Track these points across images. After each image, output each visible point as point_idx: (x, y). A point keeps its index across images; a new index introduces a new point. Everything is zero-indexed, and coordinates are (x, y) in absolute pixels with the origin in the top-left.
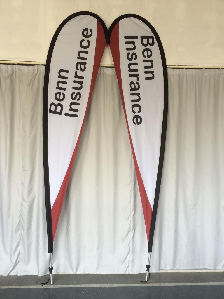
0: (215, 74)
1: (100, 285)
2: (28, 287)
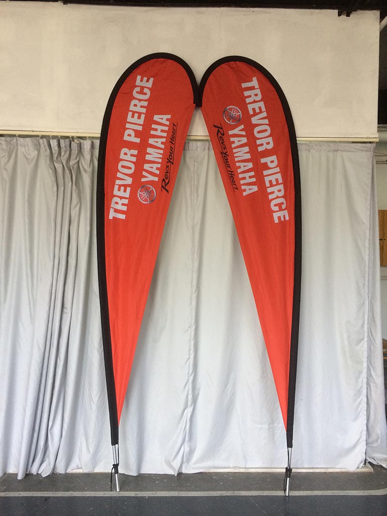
0: (329, 151)
1: (136, 493)
2: (20, 494)
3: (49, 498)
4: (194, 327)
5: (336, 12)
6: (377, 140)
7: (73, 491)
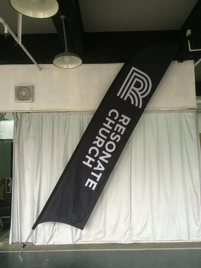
1: (110, 249)
2: (65, 251)
3: (77, 251)
4: (129, 182)
5: (177, 61)
6: (197, 108)
7: (85, 249)
